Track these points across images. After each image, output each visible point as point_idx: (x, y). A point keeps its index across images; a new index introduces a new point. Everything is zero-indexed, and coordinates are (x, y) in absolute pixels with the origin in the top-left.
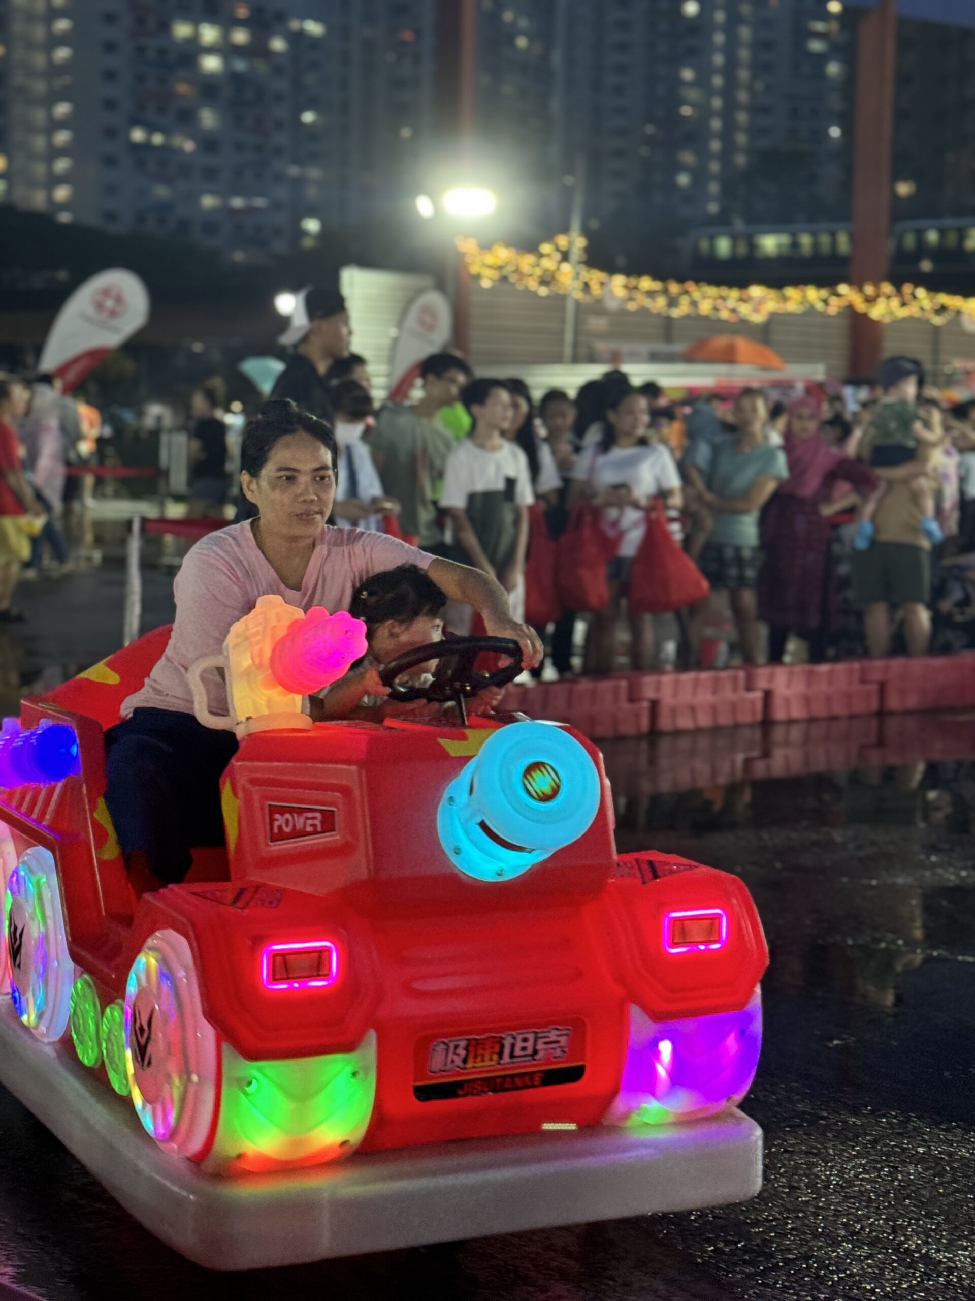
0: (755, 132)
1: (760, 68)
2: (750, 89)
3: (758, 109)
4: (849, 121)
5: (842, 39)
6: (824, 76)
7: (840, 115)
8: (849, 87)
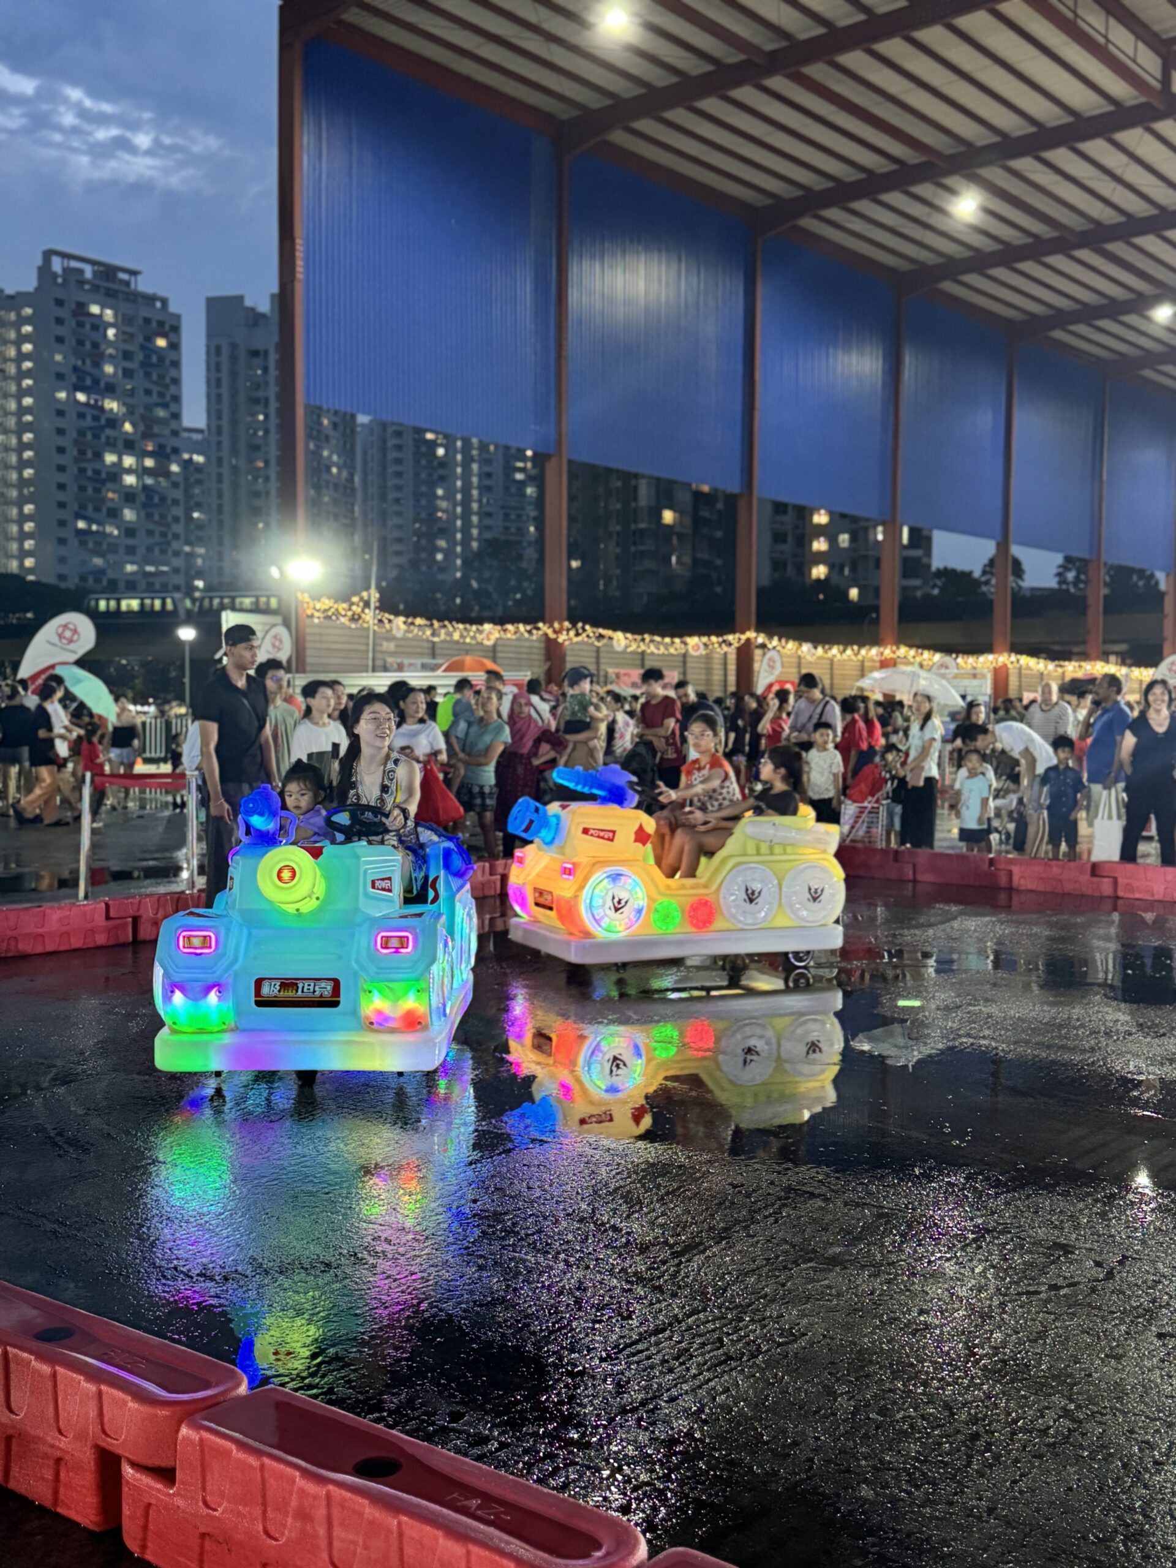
0: (483, 528)
1: (484, 489)
2: (480, 501)
3: (485, 514)
4: (540, 523)
5: (534, 472)
6: (524, 495)
7: (535, 519)
8: (540, 502)
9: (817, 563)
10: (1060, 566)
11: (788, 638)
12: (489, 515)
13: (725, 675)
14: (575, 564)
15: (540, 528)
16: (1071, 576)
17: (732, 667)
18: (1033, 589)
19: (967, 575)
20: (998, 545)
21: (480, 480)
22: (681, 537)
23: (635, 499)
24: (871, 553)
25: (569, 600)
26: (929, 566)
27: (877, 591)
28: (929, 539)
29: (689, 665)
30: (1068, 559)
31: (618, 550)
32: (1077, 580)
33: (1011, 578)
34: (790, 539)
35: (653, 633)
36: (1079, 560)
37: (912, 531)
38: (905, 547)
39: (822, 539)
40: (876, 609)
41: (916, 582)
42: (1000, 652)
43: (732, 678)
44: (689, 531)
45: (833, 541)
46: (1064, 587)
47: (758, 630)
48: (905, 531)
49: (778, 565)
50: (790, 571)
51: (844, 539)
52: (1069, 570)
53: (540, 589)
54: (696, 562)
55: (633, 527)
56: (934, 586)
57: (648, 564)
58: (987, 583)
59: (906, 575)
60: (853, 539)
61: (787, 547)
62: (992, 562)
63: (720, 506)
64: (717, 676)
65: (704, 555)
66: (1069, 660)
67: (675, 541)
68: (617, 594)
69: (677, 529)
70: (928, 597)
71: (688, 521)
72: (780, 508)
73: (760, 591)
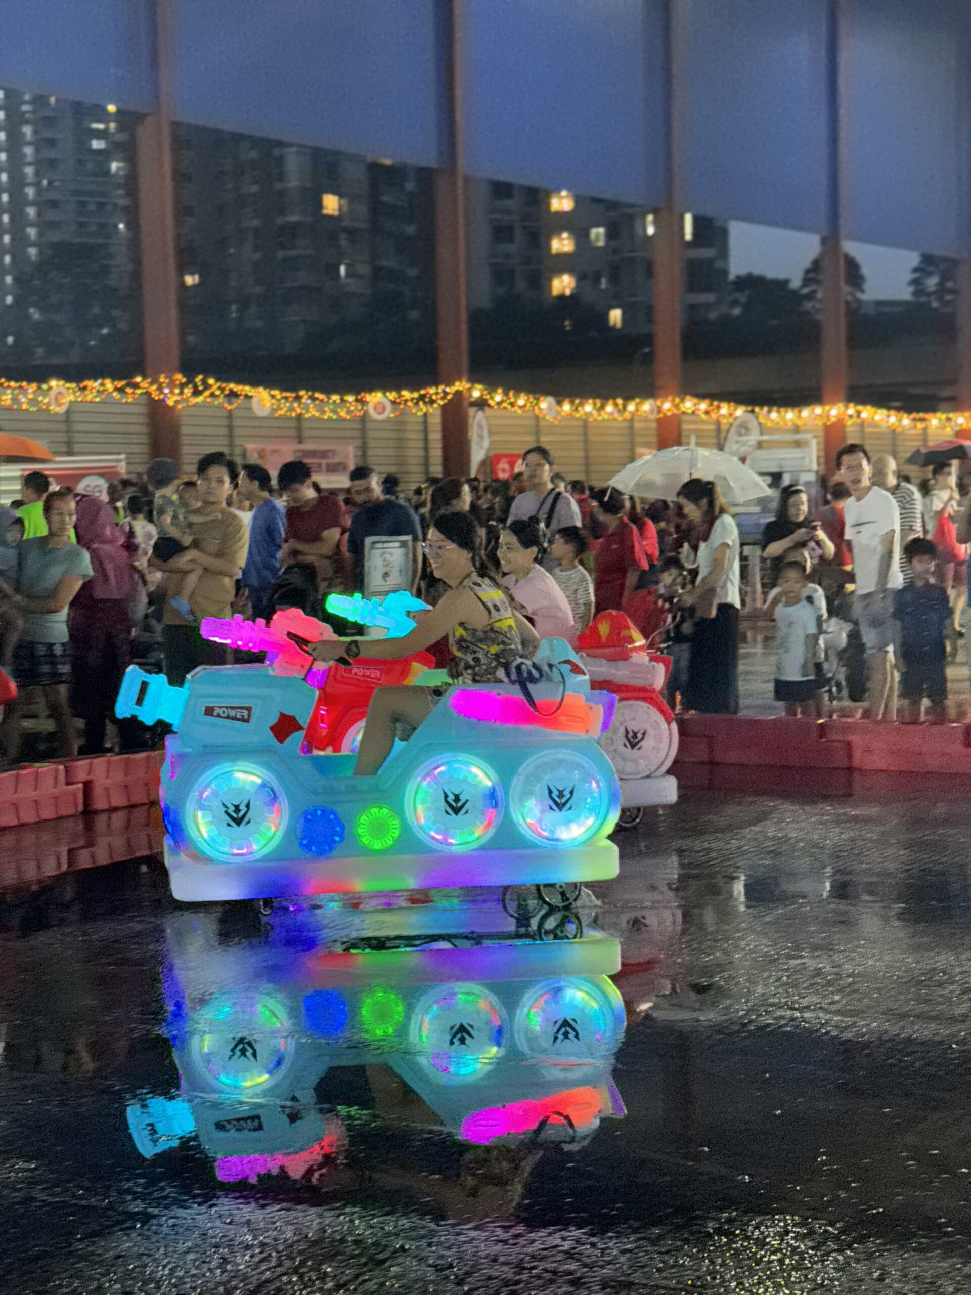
0: (44, 225)
1: (44, 165)
2: (37, 184)
3: (46, 204)
4: (132, 215)
5: (121, 137)
6: (107, 172)
7: (125, 210)
8: (131, 182)
9: (560, 271)
10: (916, 270)
11: (518, 390)
12: (54, 204)
13: (426, 449)
14: (190, 280)
15: (133, 225)
16: (932, 282)
17: (436, 436)
18: (879, 303)
19: (782, 284)
20: (824, 241)
21: (37, 151)
22: (352, 233)
23: (281, 177)
24: (640, 254)
25: (183, 335)
26: (725, 272)
27: (650, 311)
28: (724, 232)
29: (371, 434)
30: (928, 259)
31: (258, 256)
32: (942, 289)
33: (846, 289)
34: (518, 232)
35: (313, 387)
36: (945, 260)
37: (696, 221)
38: (689, 245)
39: (565, 235)
40: (649, 339)
41: (710, 298)
42: (833, 402)
43: (436, 453)
44: (364, 225)
45: (581, 237)
46: (923, 299)
47: (474, 379)
48: (688, 219)
49: (502, 275)
50: (521, 286)
51: (598, 233)
52: (930, 274)
53: (137, 321)
54: (378, 273)
55: (280, 220)
56: (735, 303)
57: (304, 278)
58: (810, 297)
59: (692, 287)
60: (611, 235)
61: (515, 248)
62: (817, 265)
63: (410, 186)
64: (414, 452)
65: (389, 262)
66: (933, 410)
67: (343, 241)
68: (259, 324)
69: (346, 223)
70: (725, 320)
71: (362, 209)
72: (501, 189)
73: (476, 318)
